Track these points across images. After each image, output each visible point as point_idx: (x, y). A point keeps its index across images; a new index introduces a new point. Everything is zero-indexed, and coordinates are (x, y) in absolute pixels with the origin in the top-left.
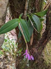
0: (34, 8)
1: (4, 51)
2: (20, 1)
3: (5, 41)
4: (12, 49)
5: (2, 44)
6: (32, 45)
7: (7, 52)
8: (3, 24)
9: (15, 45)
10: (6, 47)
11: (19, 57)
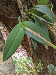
0: (29, 3)
1: (19, 74)
2: (9, 4)
3: (15, 64)
4: (26, 66)
5: (14, 70)
6: (49, 49)
7: (22, 73)
8: (2, 44)
9: (27, 61)
10: (19, 69)
11: (42, 71)
